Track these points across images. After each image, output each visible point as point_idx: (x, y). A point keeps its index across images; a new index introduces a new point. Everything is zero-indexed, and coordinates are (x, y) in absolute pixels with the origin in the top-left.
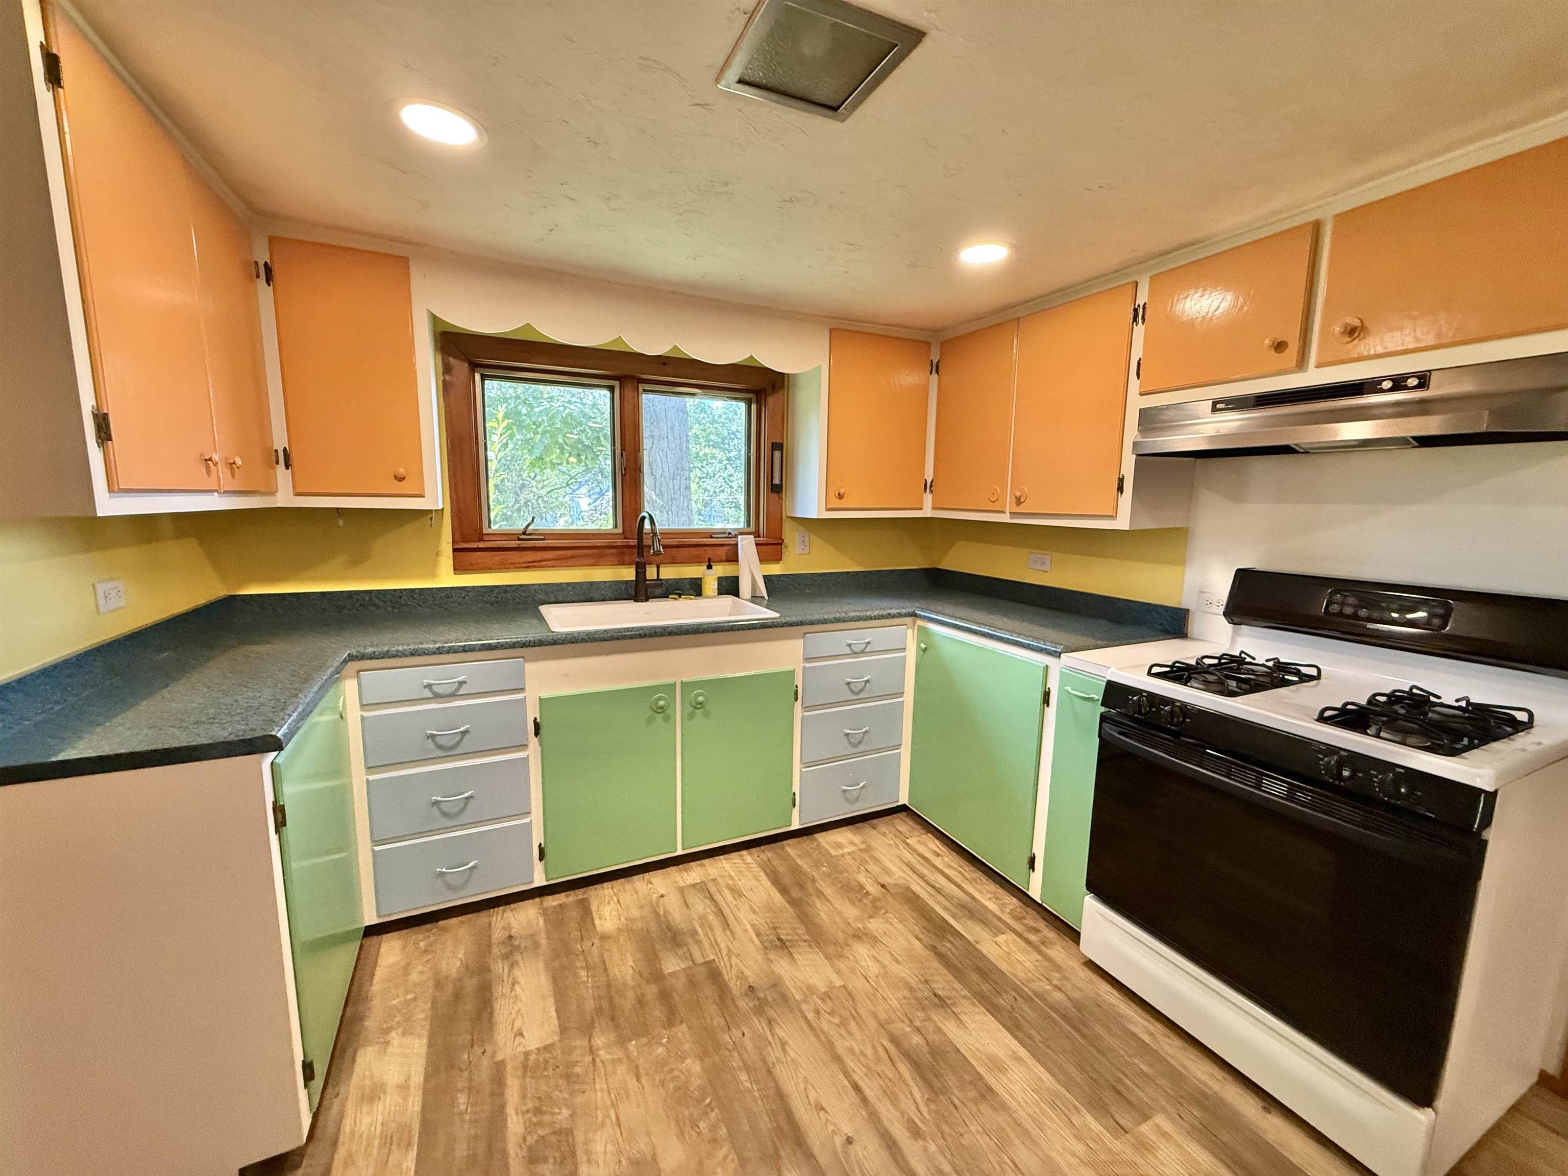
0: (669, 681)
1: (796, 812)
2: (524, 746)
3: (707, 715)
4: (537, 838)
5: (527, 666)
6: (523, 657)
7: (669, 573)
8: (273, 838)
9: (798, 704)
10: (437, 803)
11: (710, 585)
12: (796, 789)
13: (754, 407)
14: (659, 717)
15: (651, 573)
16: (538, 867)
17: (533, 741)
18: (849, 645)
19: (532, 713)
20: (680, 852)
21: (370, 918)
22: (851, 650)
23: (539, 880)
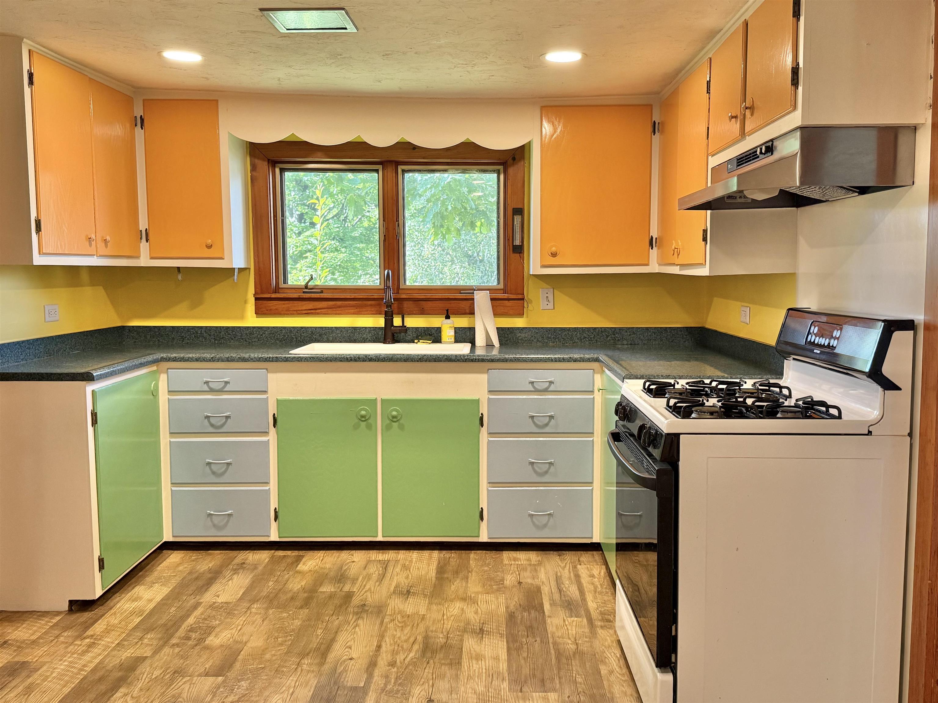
0: (373, 397)
1: (484, 525)
2: (266, 433)
3: (401, 427)
4: (274, 504)
5: (270, 375)
6: (267, 369)
7: (413, 322)
8: (90, 429)
9: (484, 430)
10: (209, 464)
11: (448, 334)
12: (484, 504)
13: (502, 177)
14: (363, 424)
15: (397, 321)
16: (274, 526)
17: (272, 430)
18: (532, 383)
19: (272, 409)
20: (380, 538)
21: (168, 537)
22: (534, 387)
23: (274, 537)
